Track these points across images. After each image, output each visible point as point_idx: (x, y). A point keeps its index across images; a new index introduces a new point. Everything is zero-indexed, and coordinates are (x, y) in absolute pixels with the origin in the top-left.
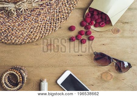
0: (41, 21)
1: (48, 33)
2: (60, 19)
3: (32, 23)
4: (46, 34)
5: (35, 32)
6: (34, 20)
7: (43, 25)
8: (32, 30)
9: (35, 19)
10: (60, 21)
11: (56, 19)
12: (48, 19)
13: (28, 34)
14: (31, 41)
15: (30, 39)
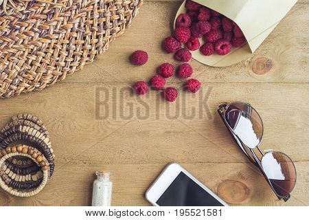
0: (57, 31)
1: (76, 63)
2: (109, 24)
3: (32, 39)
4: (71, 67)
5: (41, 63)
6: (36, 29)
7: (62, 44)
8: (34, 58)
9: (39, 28)
10: (109, 31)
11: (98, 25)
12: (76, 25)
13: (23, 69)
14: (31, 90)
15: (28, 84)
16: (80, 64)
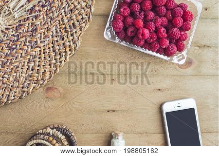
0: (42, 40)
1: (63, 58)
2: (77, 23)
3: (27, 52)
4: (61, 62)
5: (39, 66)
6: (28, 44)
7: (49, 48)
8: (32, 64)
9: (29, 42)
10: (78, 28)
11: (69, 26)
12: (54, 32)
13: (27, 74)
14: (38, 87)
15: (35, 83)
16: (66, 58)
